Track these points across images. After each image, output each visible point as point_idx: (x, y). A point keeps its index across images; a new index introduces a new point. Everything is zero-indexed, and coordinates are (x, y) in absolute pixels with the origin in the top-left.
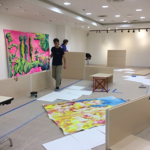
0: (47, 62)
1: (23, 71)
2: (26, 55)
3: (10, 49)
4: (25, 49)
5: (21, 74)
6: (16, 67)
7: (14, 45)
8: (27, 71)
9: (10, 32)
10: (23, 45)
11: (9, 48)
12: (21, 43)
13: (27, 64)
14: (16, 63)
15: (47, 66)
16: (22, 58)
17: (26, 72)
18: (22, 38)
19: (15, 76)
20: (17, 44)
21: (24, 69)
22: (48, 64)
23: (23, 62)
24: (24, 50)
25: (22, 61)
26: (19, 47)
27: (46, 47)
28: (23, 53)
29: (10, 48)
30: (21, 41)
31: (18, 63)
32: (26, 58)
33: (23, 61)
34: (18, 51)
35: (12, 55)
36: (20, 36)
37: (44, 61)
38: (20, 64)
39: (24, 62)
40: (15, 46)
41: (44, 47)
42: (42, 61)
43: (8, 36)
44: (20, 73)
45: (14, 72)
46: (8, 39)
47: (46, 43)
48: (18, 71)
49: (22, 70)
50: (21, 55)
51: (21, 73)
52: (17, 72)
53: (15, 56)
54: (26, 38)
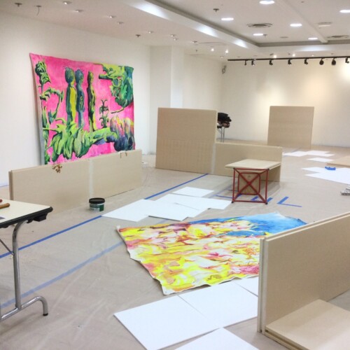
0: (128, 132)
1: (73, 150)
2: (80, 114)
3: (45, 99)
4: (78, 101)
5: (68, 158)
6: (57, 143)
7: (53, 90)
8: (82, 152)
9: (44, 61)
10: (73, 92)
11: (41, 98)
12: (69, 86)
13: (82, 136)
14: (58, 133)
15: (127, 141)
16: (72, 120)
17: (79, 153)
18: (72, 74)
19: (54, 161)
20: (59, 88)
21: (76, 146)
22: (129, 136)
23: (74, 129)
24: (76, 103)
25: (70, 127)
26: (64, 96)
27: (126, 97)
28: (73, 110)
29: (44, 97)
30: (69, 81)
31: (61, 133)
32: (80, 122)
33: (72, 128)
34: (62, 105)
35: (49, 114)
36: (68, 69)
37: (121, 129)
38: (65, 134)
39: (76, 131)
40: (55, 93)
41: (122, 96)
42: (117, 128)
43: (40, 69)
44: (65, 156)
45: (53, 151)
46: (40, 76)
47: (126, 86)
48: (62, 152)
49: (71, 147)
50: (70, 113)
51: (69, 155)
52: (59, 153)
53: (54, 116)
54: (80, 74)
